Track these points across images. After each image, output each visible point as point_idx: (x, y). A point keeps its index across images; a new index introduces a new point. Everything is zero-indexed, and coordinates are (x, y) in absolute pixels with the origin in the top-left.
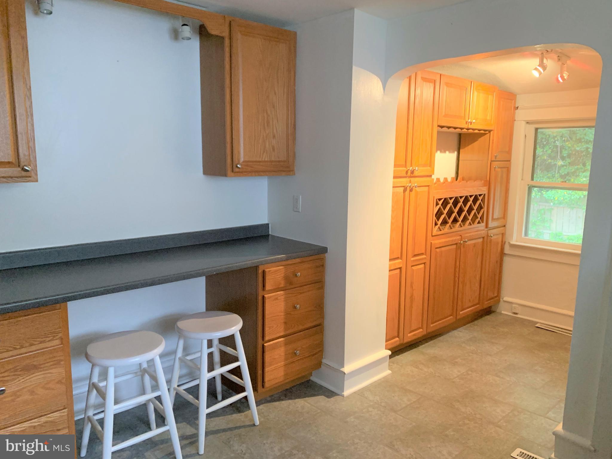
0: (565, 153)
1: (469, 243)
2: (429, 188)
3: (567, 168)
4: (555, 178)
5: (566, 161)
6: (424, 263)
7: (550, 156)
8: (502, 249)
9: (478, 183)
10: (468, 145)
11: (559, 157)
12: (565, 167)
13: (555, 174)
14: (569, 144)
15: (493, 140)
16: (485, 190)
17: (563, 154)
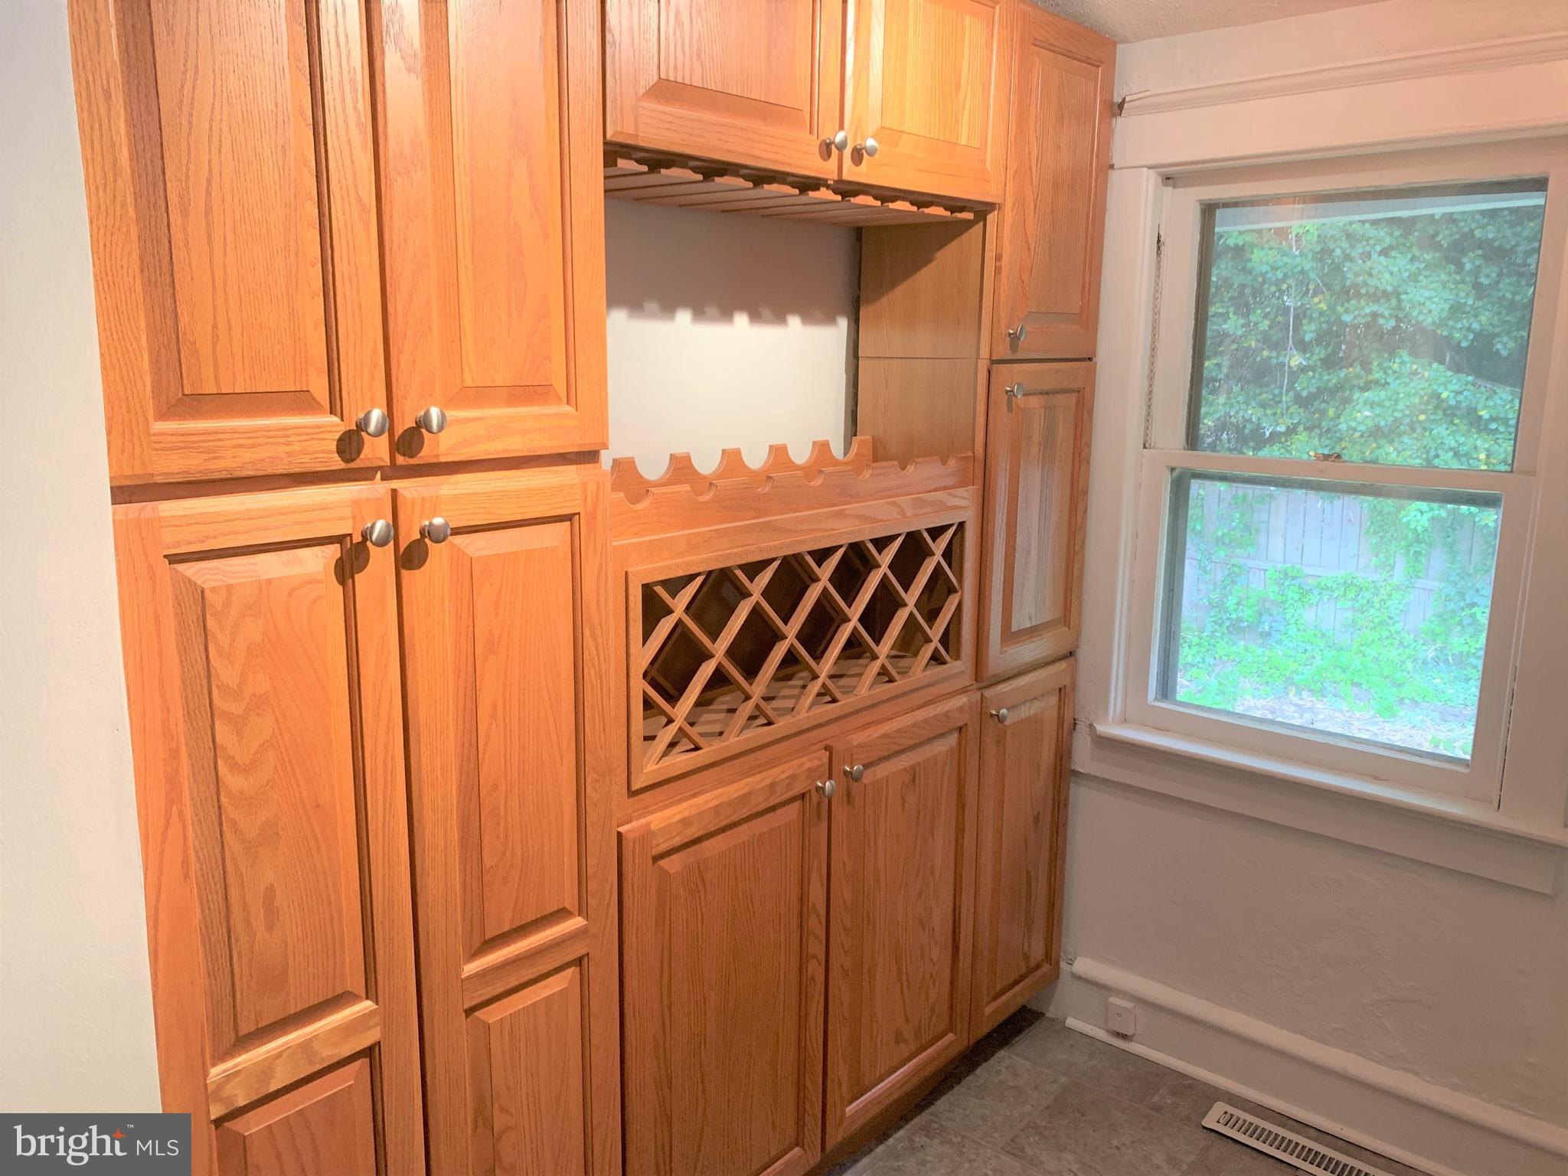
0: (1309, 331)
1: (881, 771)
2: (571, 524)
3: (1317, 375)
4: (1280, 405)
5: (1313, 354)
6: (579, 962)
7: (1266, 340)
8: (1063, 755)
9: (924, 472)
10: (893, 285)
11: (1291, 343)
12: (1311, 373)
13: (1281, 393)
14: (1320, 302)
15: (998, 258)
16: (964, 503)
17: (1302, 333)
